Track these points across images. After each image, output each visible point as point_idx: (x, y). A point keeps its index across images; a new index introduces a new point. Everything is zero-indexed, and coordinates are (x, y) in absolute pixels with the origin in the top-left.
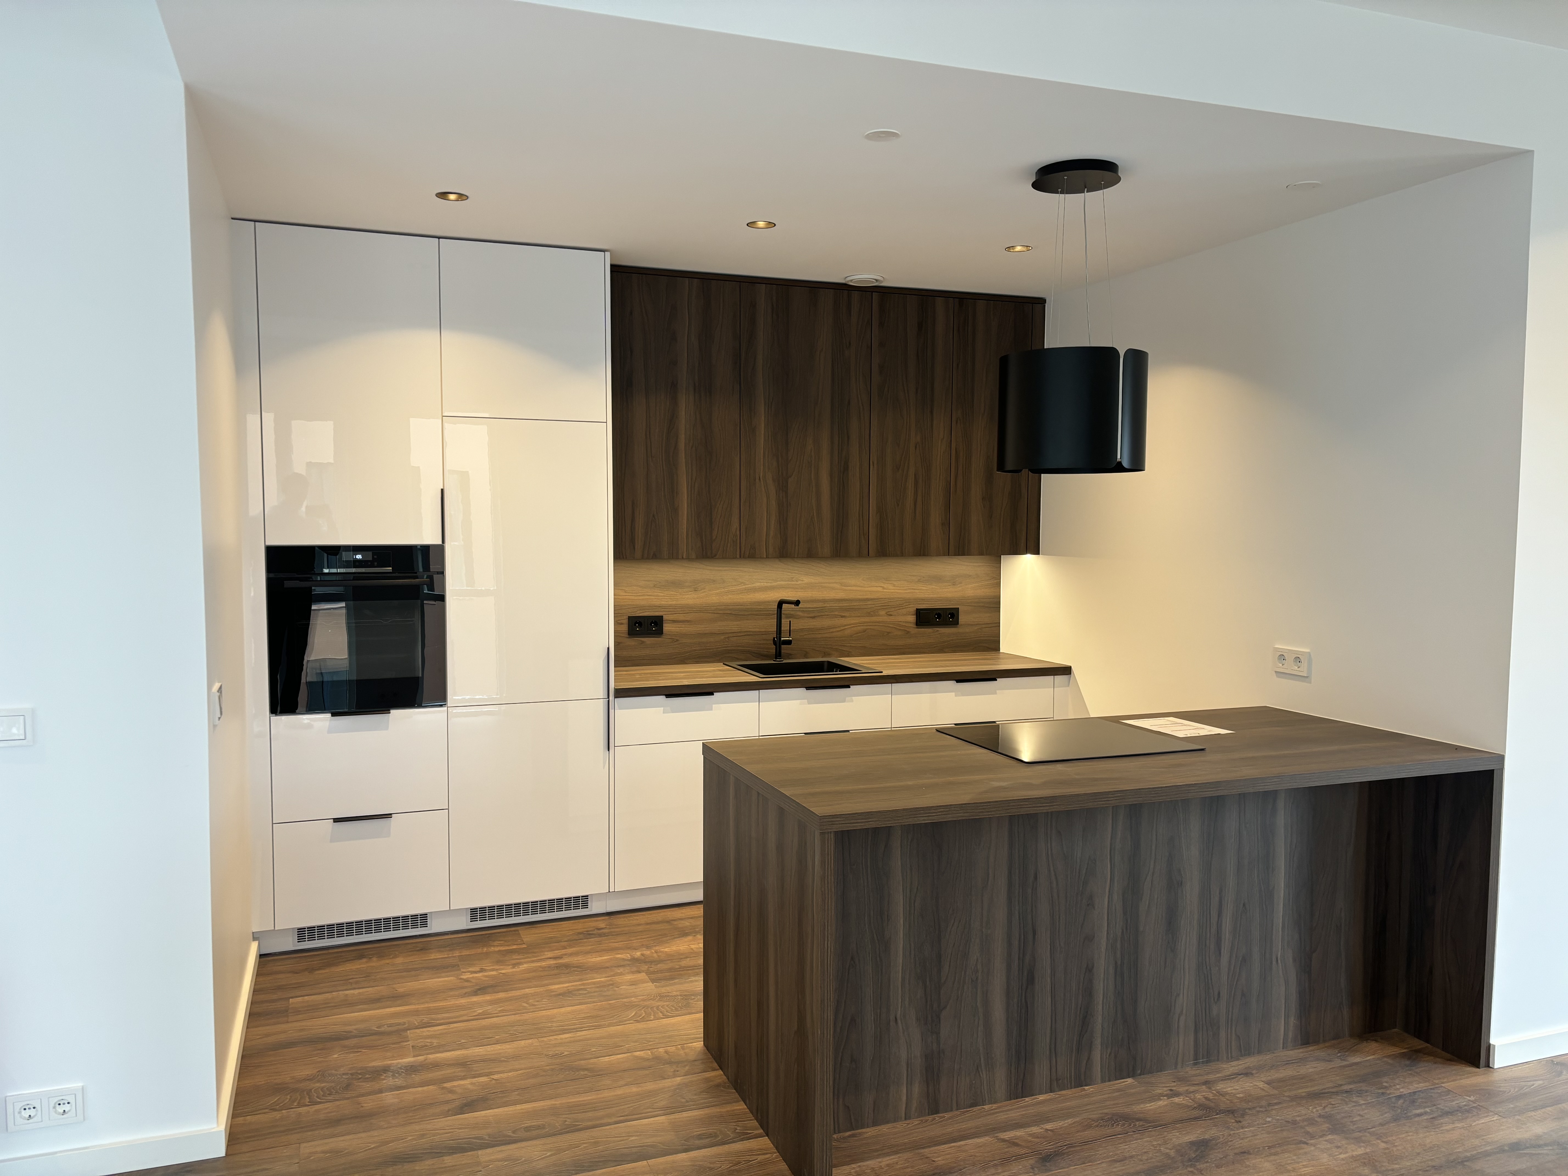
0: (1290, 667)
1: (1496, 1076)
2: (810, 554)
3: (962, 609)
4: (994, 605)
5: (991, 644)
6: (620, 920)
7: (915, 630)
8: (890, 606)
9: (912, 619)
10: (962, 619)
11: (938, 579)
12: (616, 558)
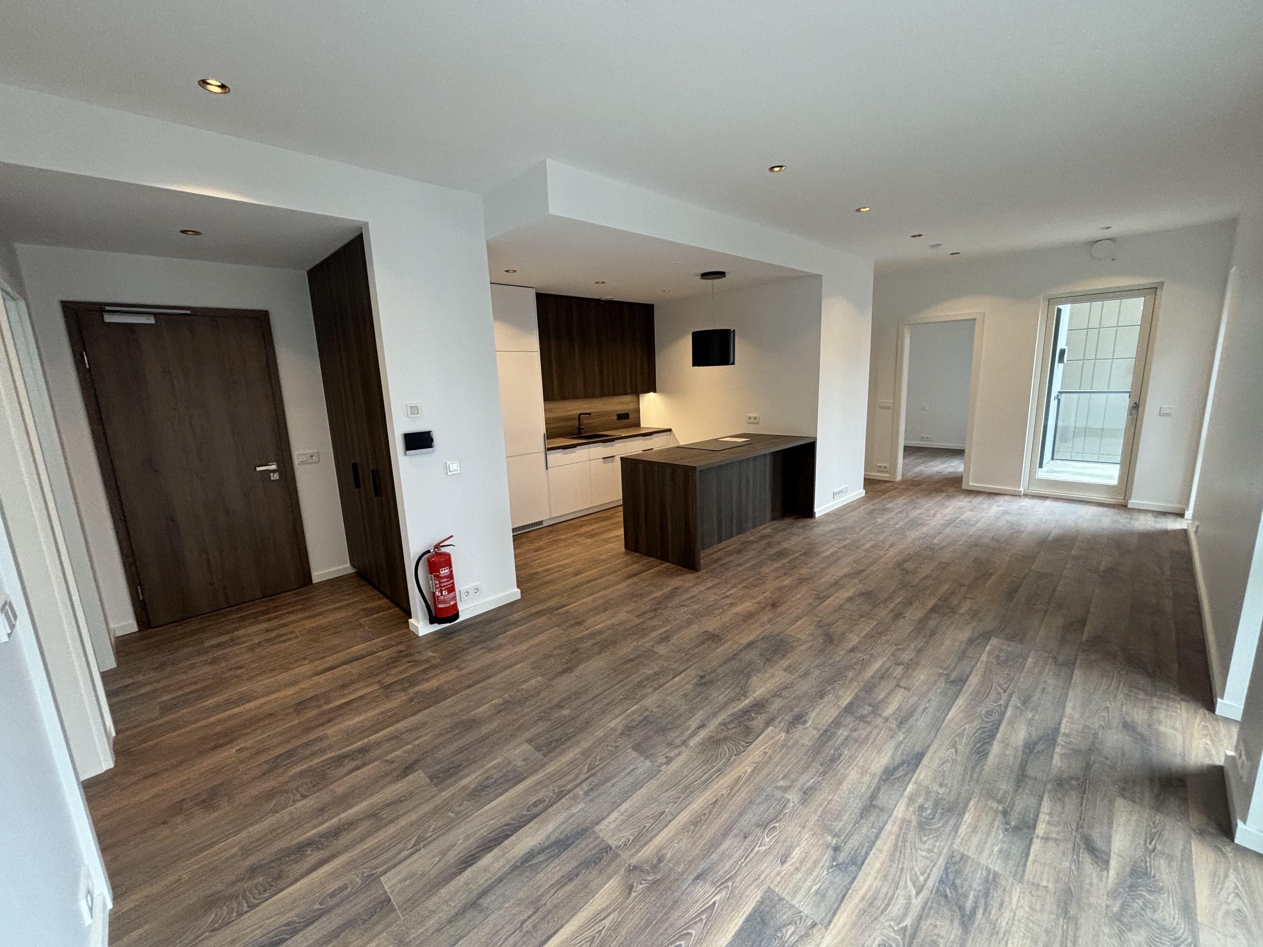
0: (752, 421)
1: (817, 519)
2: (594, 396)
3: (630, 413)
4: (638, 411)
5: (637, 424)
6: (556, 526)
7: (617, 421)
8: (609, 413)
9: (616, 417)
10: (630, 417)
11: (621, 403)
12: (545, 400)
